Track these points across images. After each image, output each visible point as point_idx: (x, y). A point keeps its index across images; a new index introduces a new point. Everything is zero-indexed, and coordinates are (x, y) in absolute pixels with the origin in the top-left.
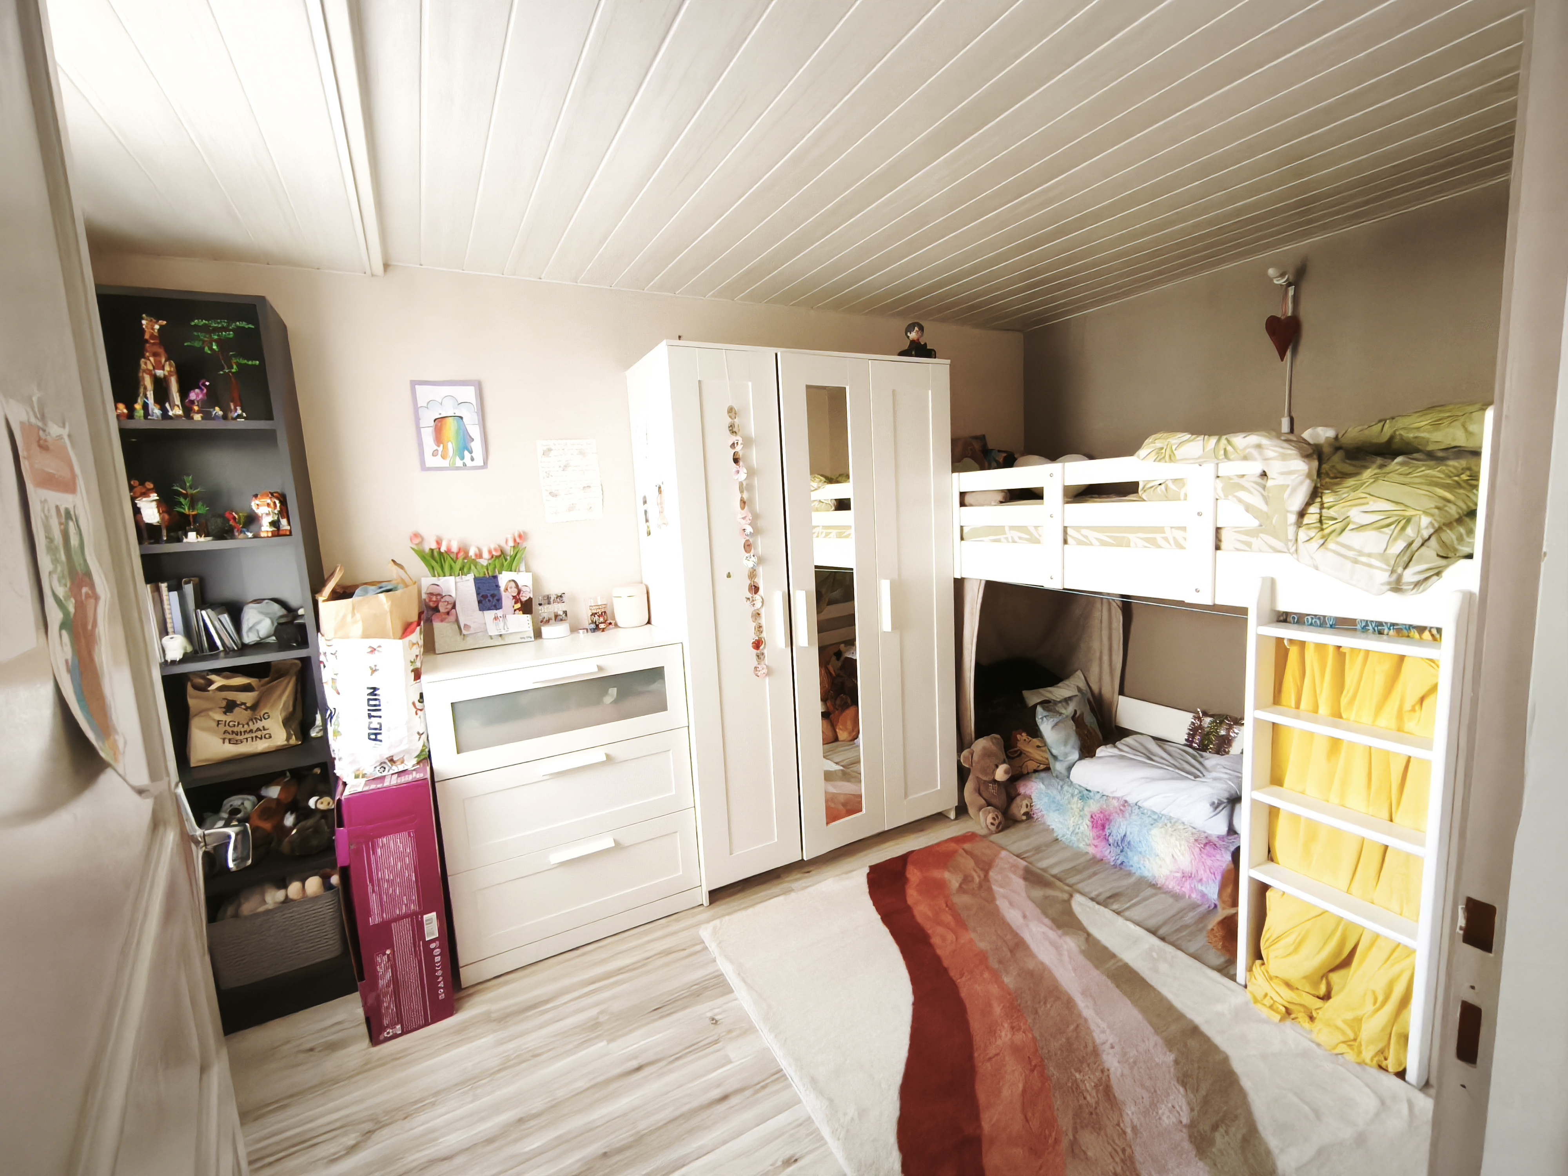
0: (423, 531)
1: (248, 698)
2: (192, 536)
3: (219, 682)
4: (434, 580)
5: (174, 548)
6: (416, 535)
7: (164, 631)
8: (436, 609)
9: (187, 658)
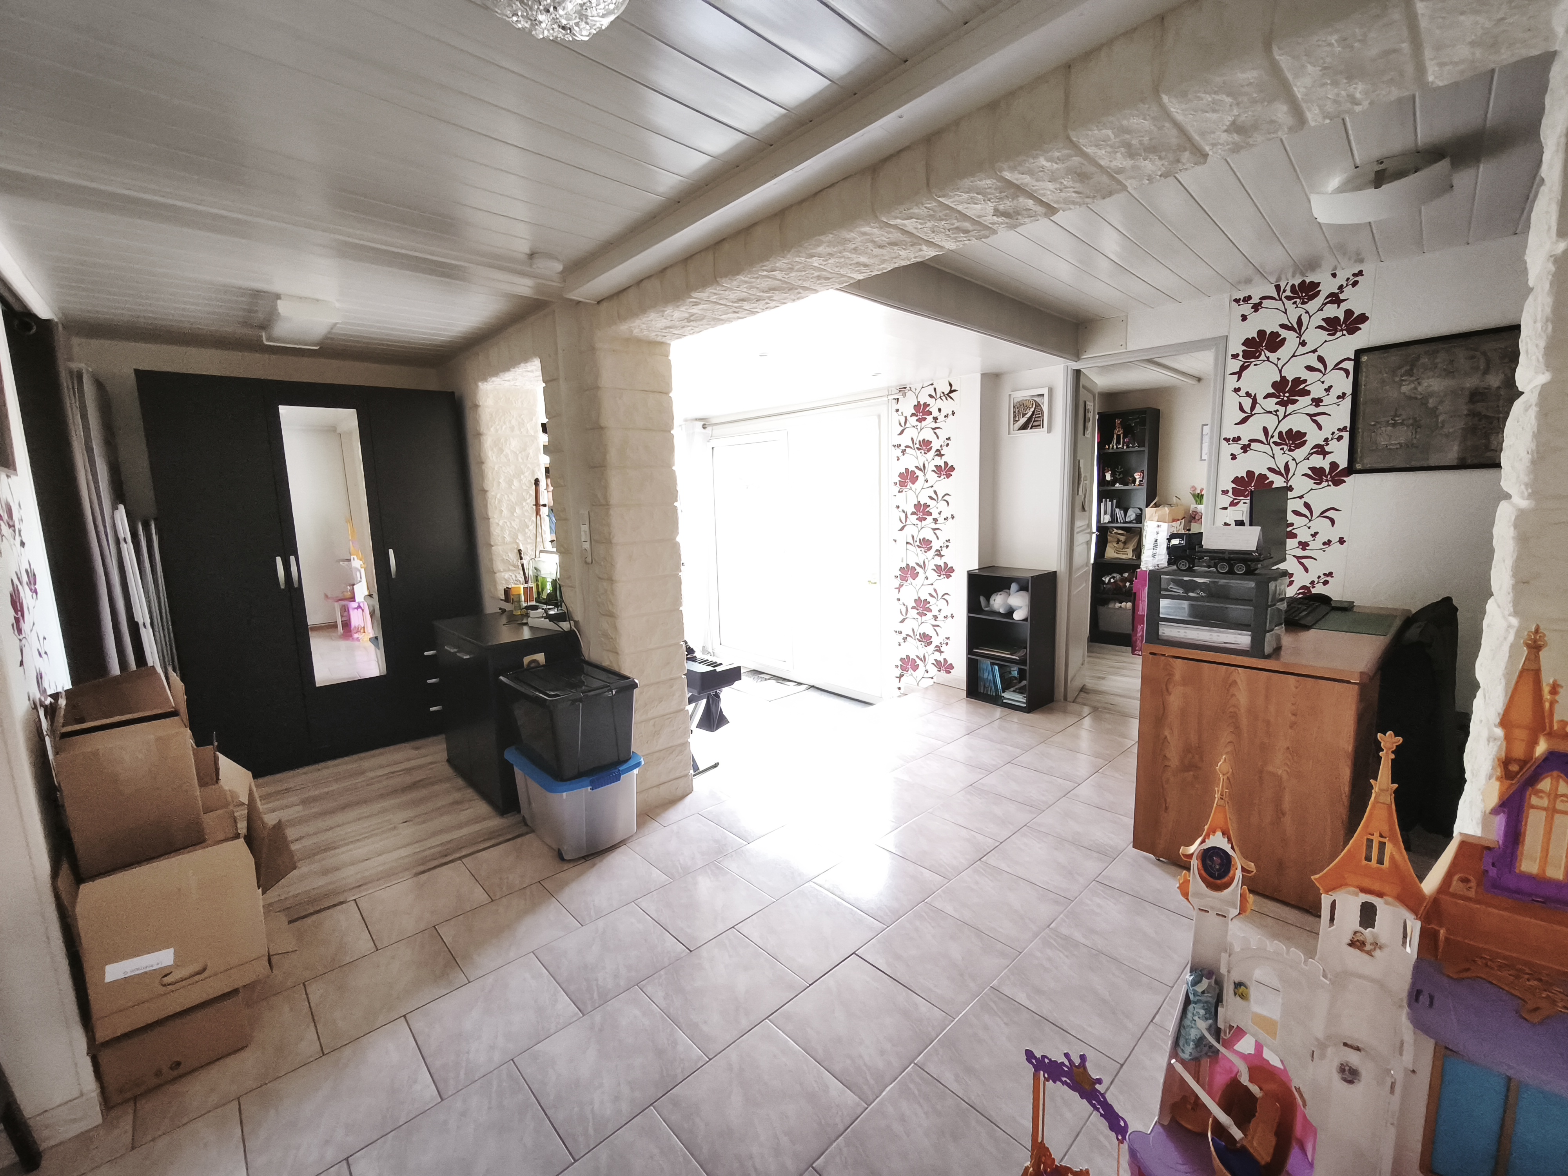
0: (1196, 485)
1: (1122, 538)
2: (1117, 485)
3: (1115, 531)
4: (1196, 506)
5: (1113, 488)
6: (1193, 487)
7: (1105, 513)
8: (1194, 518)
9: (1109, 522)
